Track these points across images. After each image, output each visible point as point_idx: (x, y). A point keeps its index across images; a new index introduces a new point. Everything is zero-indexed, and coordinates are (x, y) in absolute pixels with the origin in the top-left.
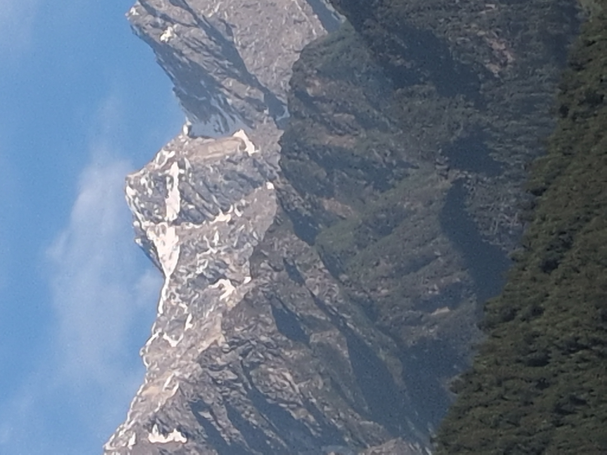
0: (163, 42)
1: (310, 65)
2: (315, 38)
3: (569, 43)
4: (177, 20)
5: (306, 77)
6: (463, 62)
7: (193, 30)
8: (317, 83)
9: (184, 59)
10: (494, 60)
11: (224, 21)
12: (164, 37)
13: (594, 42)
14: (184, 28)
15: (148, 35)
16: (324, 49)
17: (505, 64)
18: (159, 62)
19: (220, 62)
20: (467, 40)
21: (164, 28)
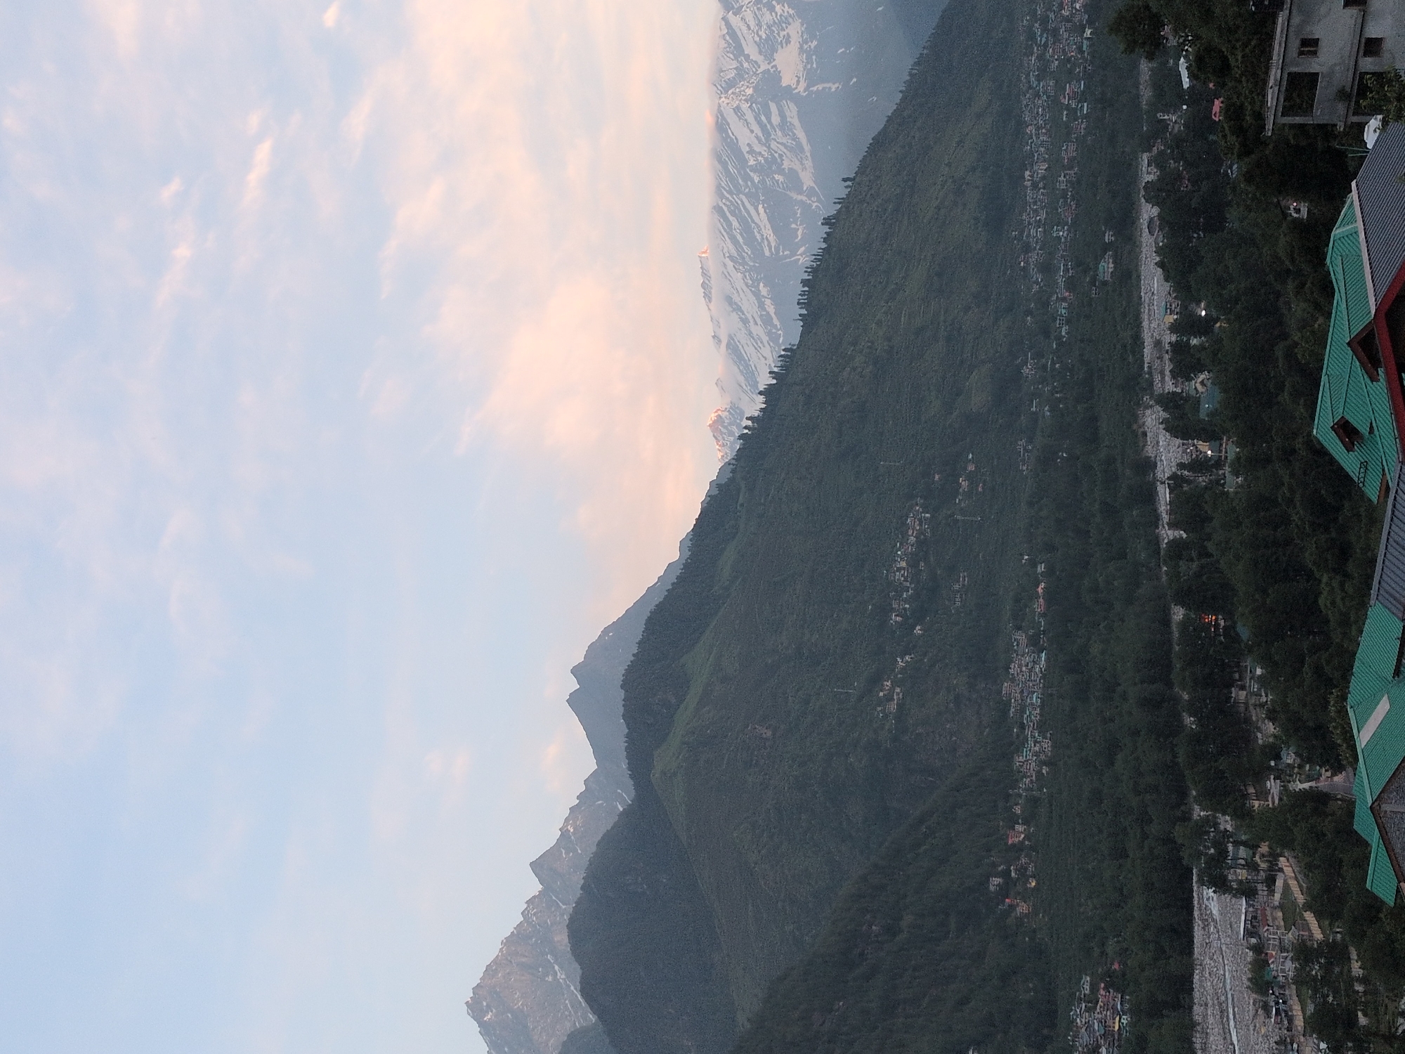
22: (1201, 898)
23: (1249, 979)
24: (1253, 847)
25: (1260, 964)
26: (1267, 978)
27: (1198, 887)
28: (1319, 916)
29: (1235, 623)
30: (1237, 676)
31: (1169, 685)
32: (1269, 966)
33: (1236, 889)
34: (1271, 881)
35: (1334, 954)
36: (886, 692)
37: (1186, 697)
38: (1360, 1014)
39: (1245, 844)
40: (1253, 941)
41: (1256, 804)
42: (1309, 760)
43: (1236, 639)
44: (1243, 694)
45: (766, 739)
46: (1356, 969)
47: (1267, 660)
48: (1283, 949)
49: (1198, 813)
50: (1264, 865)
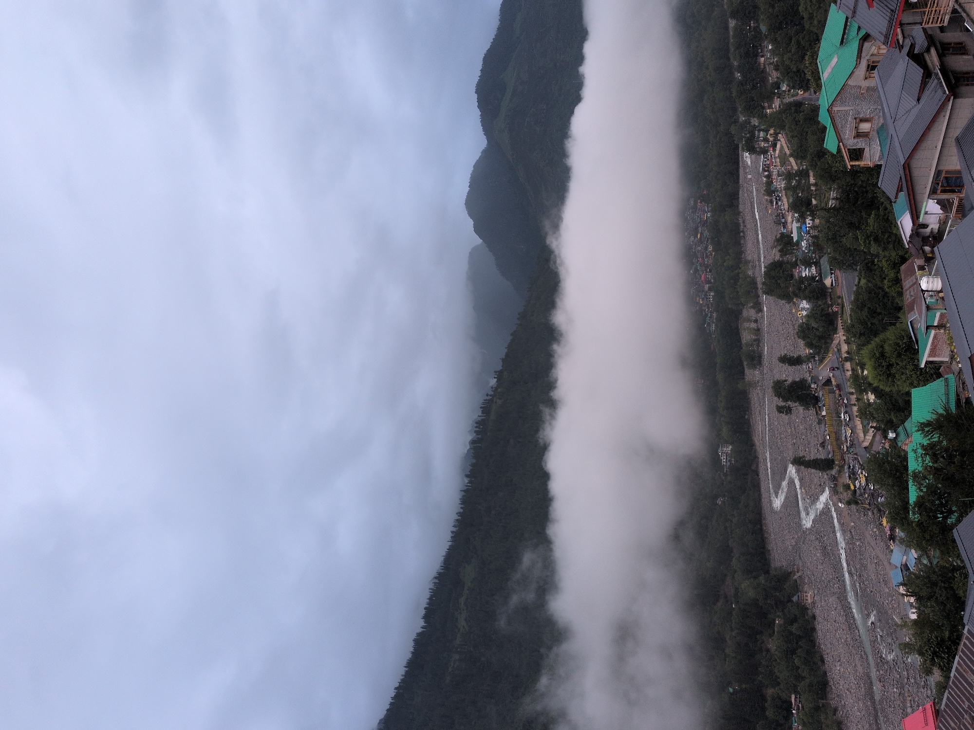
22: (743, 158)
23: (765, 191)
24: (767, 131)
25: (769, 183)
26: (772, 189)
27: (741, 153)
28: (796, 158)
29: (759, 24)
30: (760, 51)
31: (729, 59)
32: (773, 183)
33: (759, 151)
34: (774, 146)
35: (803, 174)
37: (736, 63)
38: (813, 199)
39: (763, 130)
40: (766, 173)
41: (768, 111)
42: (794, 87)
43: (760, 32)
44: (762, 59)
46: (812, 180)
47: (774, 41)
48: (779, 175)
49: (742, 118)
50: (771, 139)
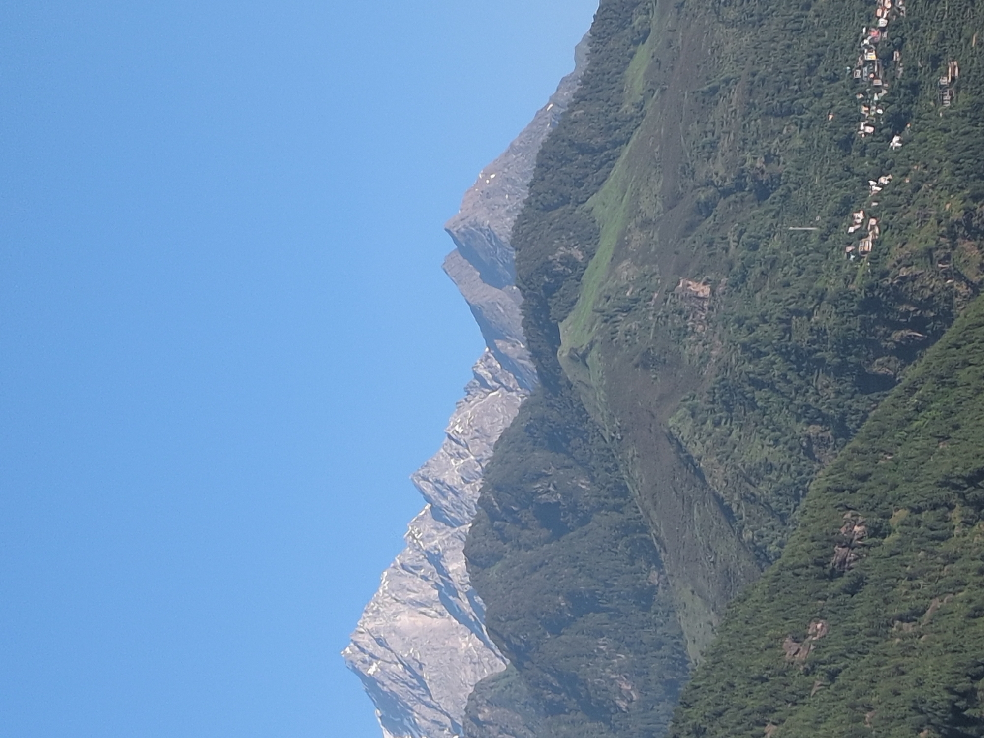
0: (370, 674)
1: (482, 697)
2: (486, 676)
3: (680, 686)
4: (381, 658)
5: (478, 705)
6: (599, 698)
7: (393, 666)
8: (486, 711)
9: (385, 689)
10: (623, 698)
11: (417, 660)
12: (371, 671)
13: (699, 687)
14: (387, 664)
15: (358, 669)
16: (493, 684)
17: (632, 701)
18: (367, 691)
19: (413, 691)
20: (602, 681)
21: (371, 664)
36: (857, 227)
45: (703, 298)
